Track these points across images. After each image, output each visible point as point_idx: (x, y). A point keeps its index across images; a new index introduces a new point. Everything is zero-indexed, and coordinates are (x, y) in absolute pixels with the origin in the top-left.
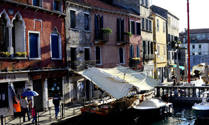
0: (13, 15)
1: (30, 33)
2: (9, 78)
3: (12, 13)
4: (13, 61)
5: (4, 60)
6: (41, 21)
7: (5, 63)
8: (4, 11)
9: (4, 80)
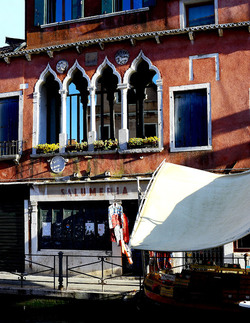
0: (129, 63)
1: (175, 93)
2: (111, 191)
3: (123, 60)
4: (124, 156)
5: (102, 157)
6: (215, 56)
7: (102, 162)
8: (106, 62)
9: (98, 194)
